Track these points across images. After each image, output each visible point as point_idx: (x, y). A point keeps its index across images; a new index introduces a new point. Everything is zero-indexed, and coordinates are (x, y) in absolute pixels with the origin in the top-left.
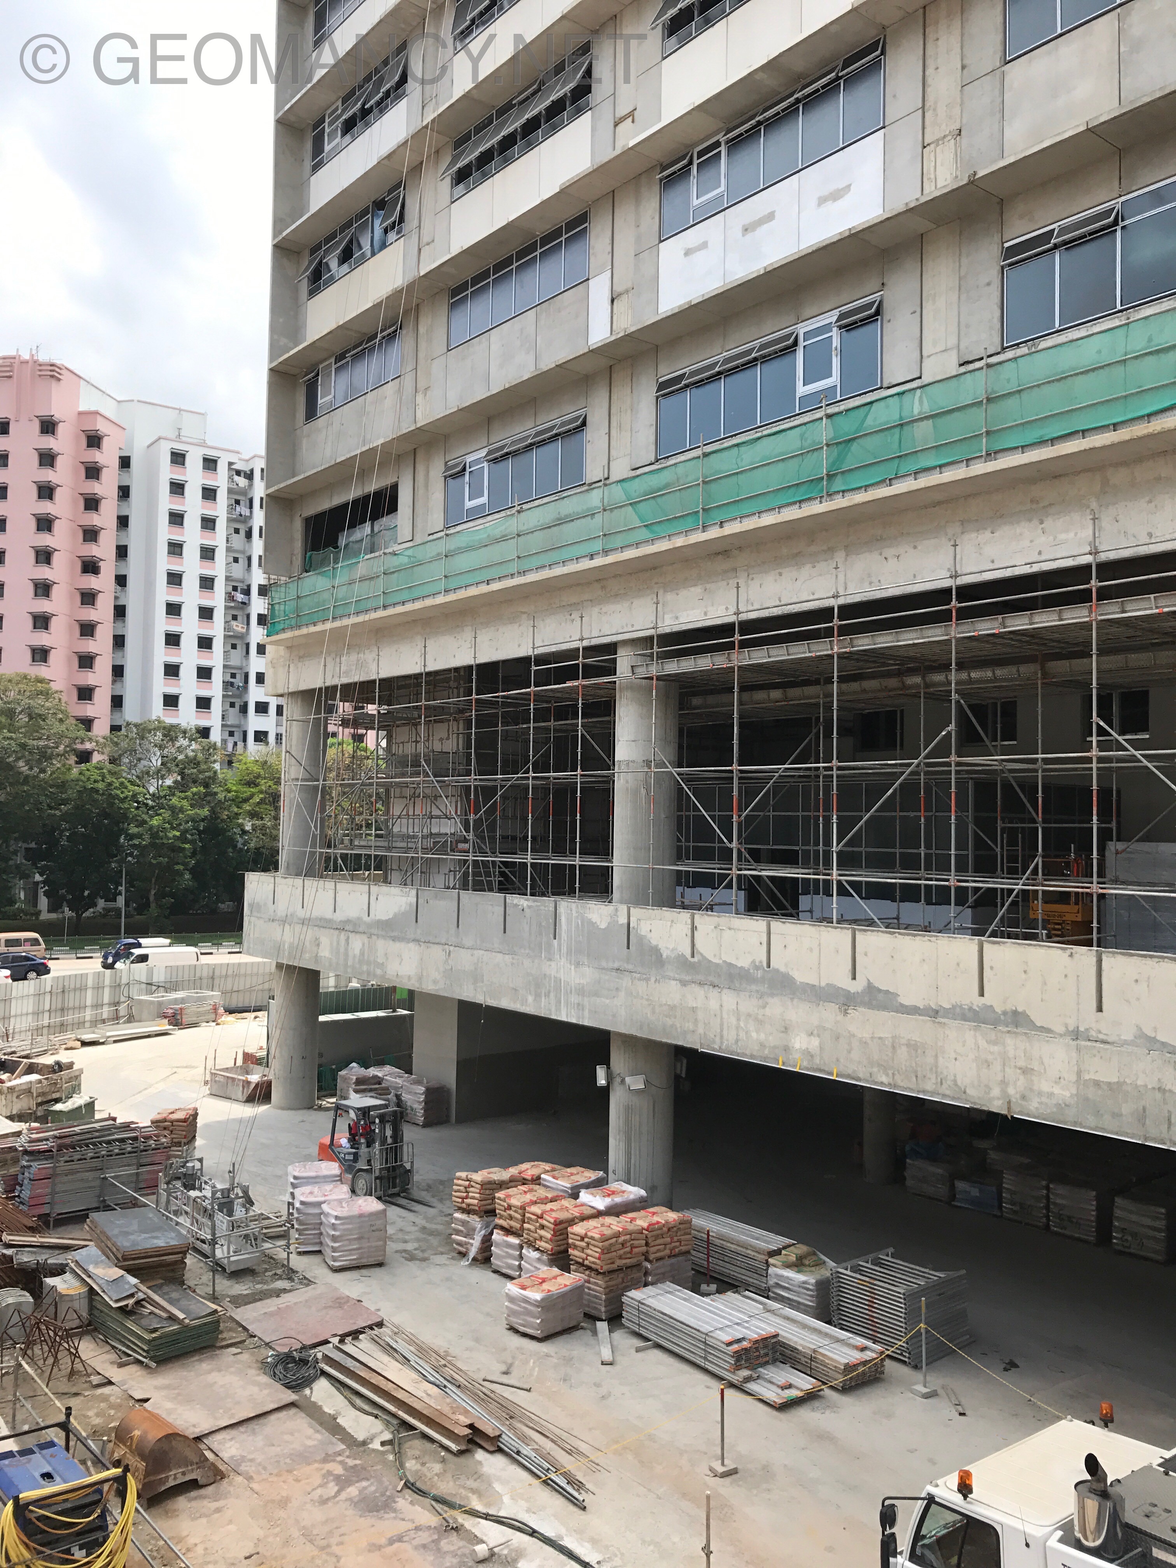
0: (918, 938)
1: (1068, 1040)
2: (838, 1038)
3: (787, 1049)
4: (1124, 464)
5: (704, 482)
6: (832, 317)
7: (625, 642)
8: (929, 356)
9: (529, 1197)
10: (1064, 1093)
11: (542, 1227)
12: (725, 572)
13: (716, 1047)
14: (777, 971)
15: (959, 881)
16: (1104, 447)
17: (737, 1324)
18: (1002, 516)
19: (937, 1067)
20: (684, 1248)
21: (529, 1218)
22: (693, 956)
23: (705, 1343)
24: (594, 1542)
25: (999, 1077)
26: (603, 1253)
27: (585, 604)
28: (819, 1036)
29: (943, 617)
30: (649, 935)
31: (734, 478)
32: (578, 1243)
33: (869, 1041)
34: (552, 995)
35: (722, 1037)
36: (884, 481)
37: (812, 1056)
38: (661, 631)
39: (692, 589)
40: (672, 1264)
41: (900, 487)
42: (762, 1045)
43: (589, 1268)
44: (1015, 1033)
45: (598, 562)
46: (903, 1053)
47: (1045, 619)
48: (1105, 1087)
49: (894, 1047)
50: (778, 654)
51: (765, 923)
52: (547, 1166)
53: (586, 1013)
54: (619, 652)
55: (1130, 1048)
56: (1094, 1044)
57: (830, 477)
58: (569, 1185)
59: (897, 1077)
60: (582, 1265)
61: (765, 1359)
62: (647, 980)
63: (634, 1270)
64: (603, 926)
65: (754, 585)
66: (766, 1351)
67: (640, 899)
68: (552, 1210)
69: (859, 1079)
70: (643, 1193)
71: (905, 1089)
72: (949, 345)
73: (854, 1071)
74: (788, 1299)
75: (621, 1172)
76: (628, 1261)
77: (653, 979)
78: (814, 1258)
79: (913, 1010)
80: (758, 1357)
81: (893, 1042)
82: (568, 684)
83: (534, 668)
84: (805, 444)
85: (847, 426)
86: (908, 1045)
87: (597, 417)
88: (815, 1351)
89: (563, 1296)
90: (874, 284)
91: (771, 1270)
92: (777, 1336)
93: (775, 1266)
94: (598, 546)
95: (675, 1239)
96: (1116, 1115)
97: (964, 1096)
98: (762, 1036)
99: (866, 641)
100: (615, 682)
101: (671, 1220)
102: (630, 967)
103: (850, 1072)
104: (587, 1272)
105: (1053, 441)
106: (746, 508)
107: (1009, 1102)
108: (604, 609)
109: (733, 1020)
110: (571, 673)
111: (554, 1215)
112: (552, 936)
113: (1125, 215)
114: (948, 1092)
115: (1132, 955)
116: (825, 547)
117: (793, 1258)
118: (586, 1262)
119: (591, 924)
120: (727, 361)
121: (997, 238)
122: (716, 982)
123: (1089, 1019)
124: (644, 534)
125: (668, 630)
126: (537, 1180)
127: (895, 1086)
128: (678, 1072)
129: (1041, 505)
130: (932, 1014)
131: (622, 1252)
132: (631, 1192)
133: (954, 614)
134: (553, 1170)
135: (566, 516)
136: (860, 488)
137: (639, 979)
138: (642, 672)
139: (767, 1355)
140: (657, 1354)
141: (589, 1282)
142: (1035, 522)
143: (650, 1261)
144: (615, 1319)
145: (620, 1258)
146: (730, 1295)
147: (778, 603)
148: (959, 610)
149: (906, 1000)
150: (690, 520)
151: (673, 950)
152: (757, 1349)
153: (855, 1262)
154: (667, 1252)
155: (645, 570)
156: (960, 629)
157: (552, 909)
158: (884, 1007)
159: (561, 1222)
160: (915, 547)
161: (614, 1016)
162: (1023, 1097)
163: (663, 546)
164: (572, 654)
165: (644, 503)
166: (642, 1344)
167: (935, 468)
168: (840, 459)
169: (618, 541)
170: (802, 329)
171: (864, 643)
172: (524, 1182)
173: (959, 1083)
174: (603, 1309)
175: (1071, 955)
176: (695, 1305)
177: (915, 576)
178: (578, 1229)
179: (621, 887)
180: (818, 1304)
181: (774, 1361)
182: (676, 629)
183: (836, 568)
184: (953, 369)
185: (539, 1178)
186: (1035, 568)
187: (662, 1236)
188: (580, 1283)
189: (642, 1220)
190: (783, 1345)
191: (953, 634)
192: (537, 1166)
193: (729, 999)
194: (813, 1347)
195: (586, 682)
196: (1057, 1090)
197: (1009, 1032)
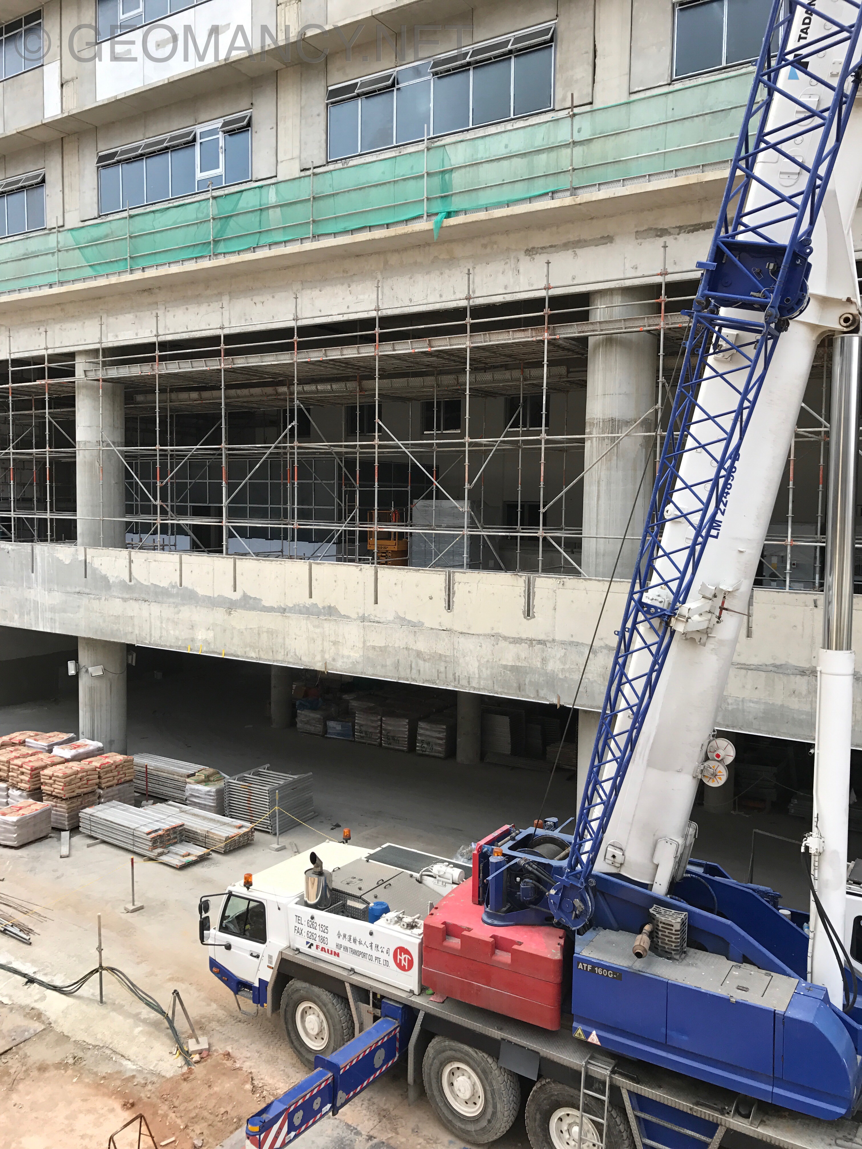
0: (274, 562)
1: (358, 622)
2: (225, 631)
3: (193, 640)
4: (397, 251)
5: (131, 237)
6: (218, 124)
7: (81, 352)
8: (282, 162)
9: (14, 754)
10: (356, 655)
11: (23, 773)
12: (150, 304)
13: (147, 642)
14: (186, 588)
15: (299, 525)
16: (380, 239)
17: (157, 821)
18: (326, 280)
19: (284, 644)
20: (127, 778)
21: (13, 769)
22: (130, 581)
23: (133, 835)
24: (33, 962)
25: (320, 649)
26: (65, 785)
27: (50, 321)
28: (213, 630)
29: (288, 348)
30: (100, 568)
31: (152, 236)
32: (47, 781)
33: (244, 631)
34: (32, 613)
35: (151, 635)
36: (249, 249)
37: (209, 644)
38: (105, 345)
39: (127, 315)
40: (119, 790)
41: (262, 254)
42: (177, 639)
43: (56, 797)
44: (329, 620)
45: (56, 290)
46: (264, 636)
47: (350, 353)
48: (378, 650)
49: (259, 634)
50: (185, 367)
51: (178, 556)
52: (32, 733)
53: (57, 624)
54: (76, 359)
55: (392, 625)
56: (373, 624)
57: (216, 242)
58: (46, 744)
59: (261, 653)
60: (51, 795)
61: (174, 841)
62: (99, 599)
63: (90, 795)
64: (67, 562)
65: (170, 315)
66: (175, 835)
67: (95, 543)
68: (30, 761)
69: (238, 656)
70: (100, 745)
71: (266, 660)
72: (295, 156)
73: (235, 651)
74: (199, 803)
75: (88, 733)
76: (85, 790)
77: (103, 598)
78: (218, 776)
79: (270, 609)
80: (169, 840)
81: (259, 631)
82: (38, 382)
83: (11, 369)
84: (200, 215)
85: (227, 207)
86: (267, 632)
87: (53, 177)
88: (208, 832)
89: (35, 817)
90: (244, 103)
91: (188, 786)
92: (183, 825)
93: (190, 783)
94: (54, 278)
95: (121, 772)
96: (384, 666)
97: (300, 662)
98: (177, 632)
99: (242, 361)
100: (74, 382)
101: (118, 760)
102: (87, 591)
103: (232, 652)
104: (55, 800)
105: (353, 231)
106: (160, 259)
107: (326, 663)
108: (64, 327)
109: (158, 623)
110: (40, 374)
111: (31, 764)
112: (30, 571)
113: (400, 80)
114: (291, 660)
115: (394, 568)
116: (216, 292)
117: (203, 777)
118: (54, 794)
119: (59, 560)
120: (148, 146)
121: (323, 83)
122: (147, 598)
123: (370, 609)
124: (90, 272)
125: (110, 345)
126: (23, 743)
127: (260, 659)
128: (130, 662)
129: (348, 275)
130: (282, 611)
131: (80, 784)
132: (91, 745)
133: (296, 346)
134: (37, 735)
135: (32, 252)
136: (235, 252)
137: (94, 599)
138: (92, 375)
139: (176, 838)
140: (103, 847)
141: (56, 806)
142: (346, 286)
143: (102, 789)
144: (75, 829)
145: (79, 788)
146: (159, 805)
147: (186, 330)
148: (299, 343)
149: (266, 603)
150: (122, 264)
151: (117, 577)
152: (168, 835)
153: (242, 775)
154: (116, 781)
155: (94, 299)
156: (300, 356)
157: (30, 551)
158: (253, 609)
159: (36, 769)
160: (273, 297)
161: (77, 625)
162: (334, 660)
163: (102, 282)
164: (40, 360)
165: (89, 249)
166: (90, 841)
167: (281, 243)
168: (222, 230)
169: (72, 276)
170: (199, 129)
171: (241, 362)
172: (13, 744)
173: (297, 654)
174: (66, 823)
175: (361, 570)
176: (131, 813)
177: (273, 317)
178: (48, 772)
179: (82, 534)
180: (217, 804)
181: (181, 841)
182: (116, 344)
183: (222, 308)
184: (297, 174)
185: (24, 742)
186: (346, 318)
187: (111, 771)
188: (48, 807)
189: (96, 762)
190: (188, 831)
191: (295, 359)
192: (24, 734)
193: (155, 609)
194: (207, 829)
195: (51, 381)
196: (352, 654)
197: (326, 620)
